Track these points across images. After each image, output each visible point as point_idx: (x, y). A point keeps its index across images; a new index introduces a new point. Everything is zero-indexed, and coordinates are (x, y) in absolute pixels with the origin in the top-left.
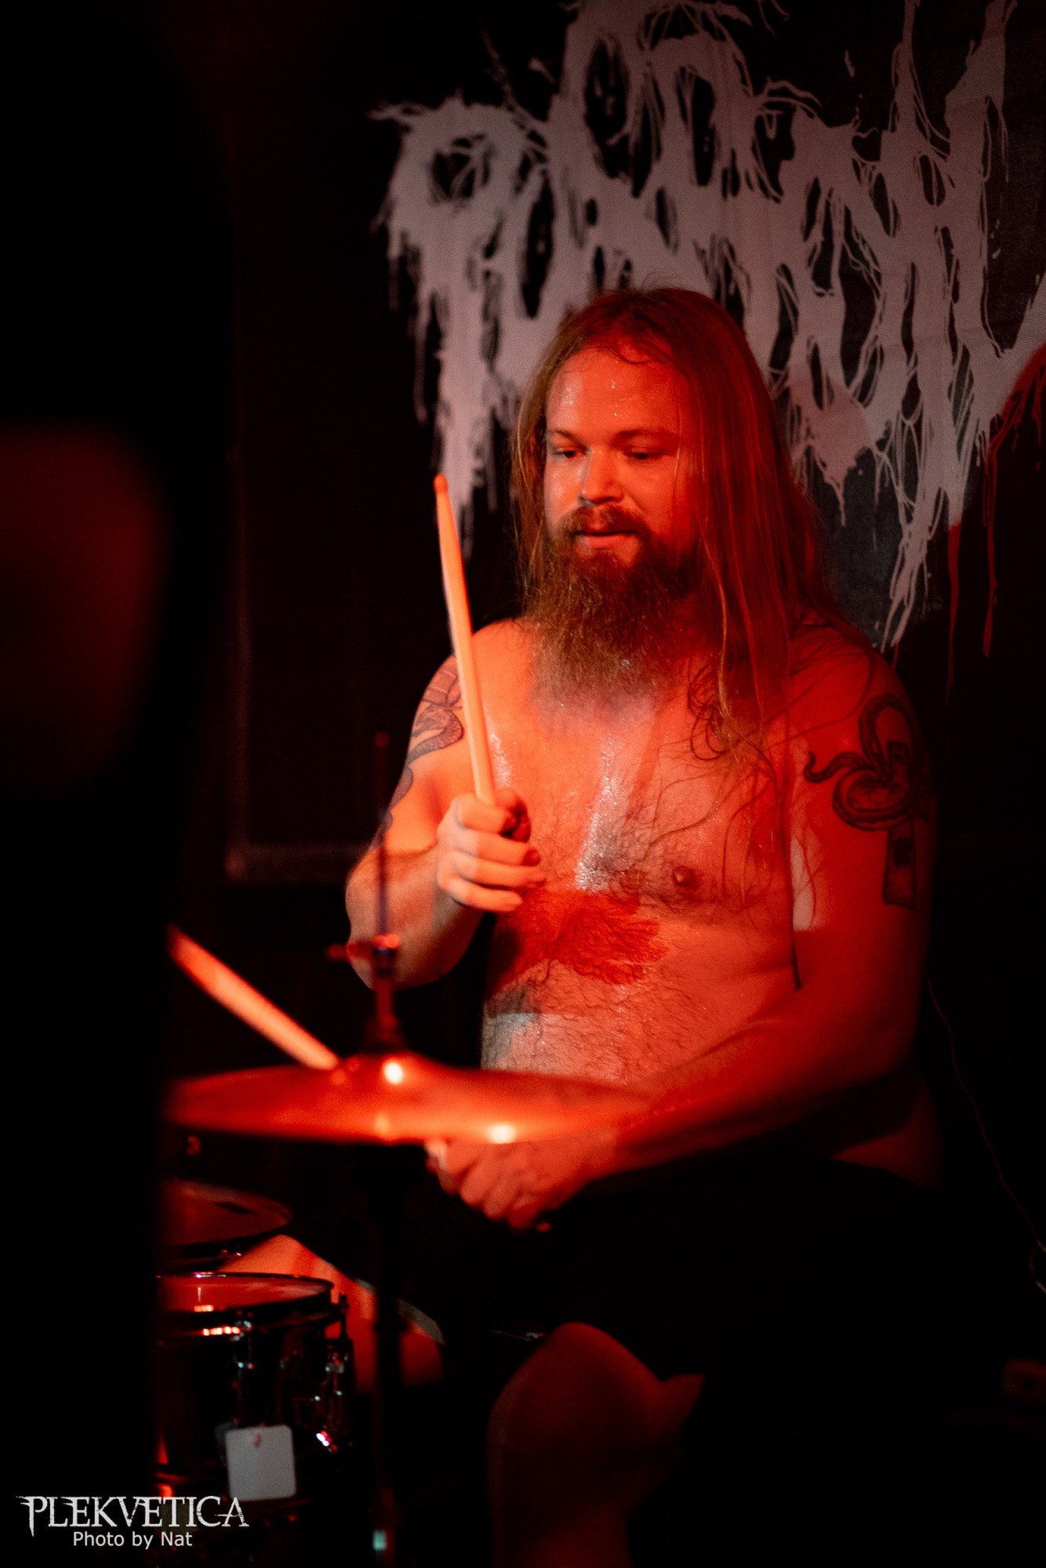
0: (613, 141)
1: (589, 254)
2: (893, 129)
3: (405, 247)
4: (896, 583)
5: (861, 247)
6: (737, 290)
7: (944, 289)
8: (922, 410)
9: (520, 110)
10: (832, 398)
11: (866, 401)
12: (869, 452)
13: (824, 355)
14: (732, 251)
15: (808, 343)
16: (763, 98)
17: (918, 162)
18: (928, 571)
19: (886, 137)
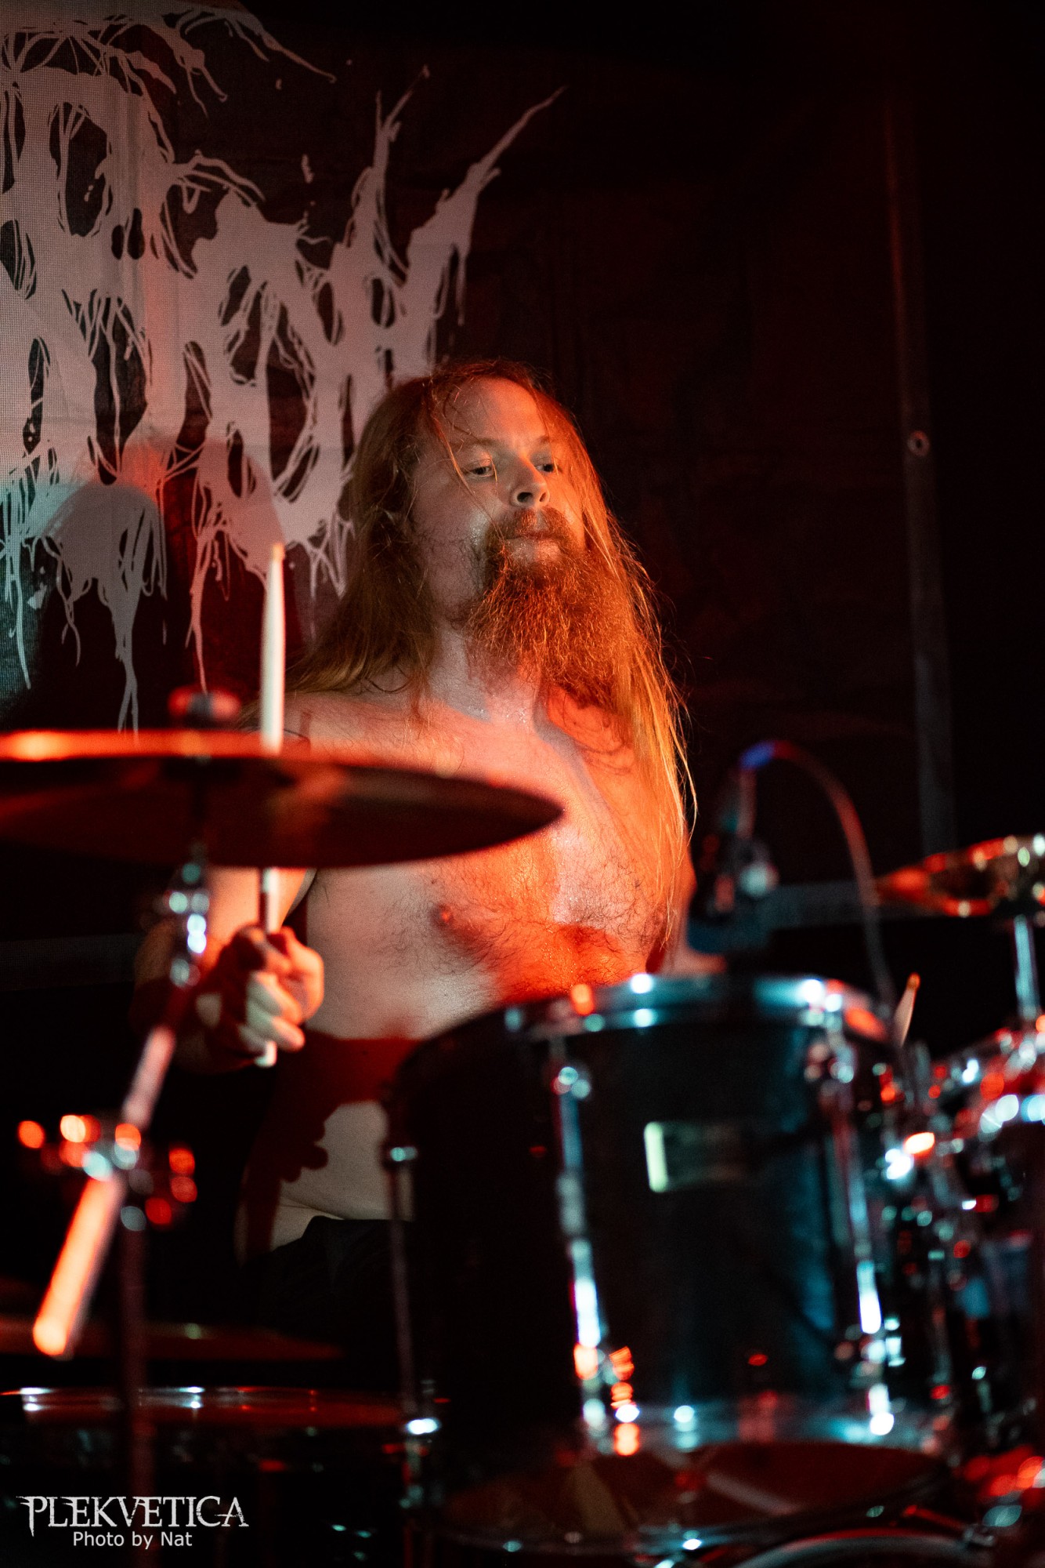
5: (296, 346)
10: (252, 487)
11: (295, 494)
12: (302, 546)
13: (248, 442)
15: (228, 428)
16: (187, 169)
17: (369, 283)
19: (339, 249)
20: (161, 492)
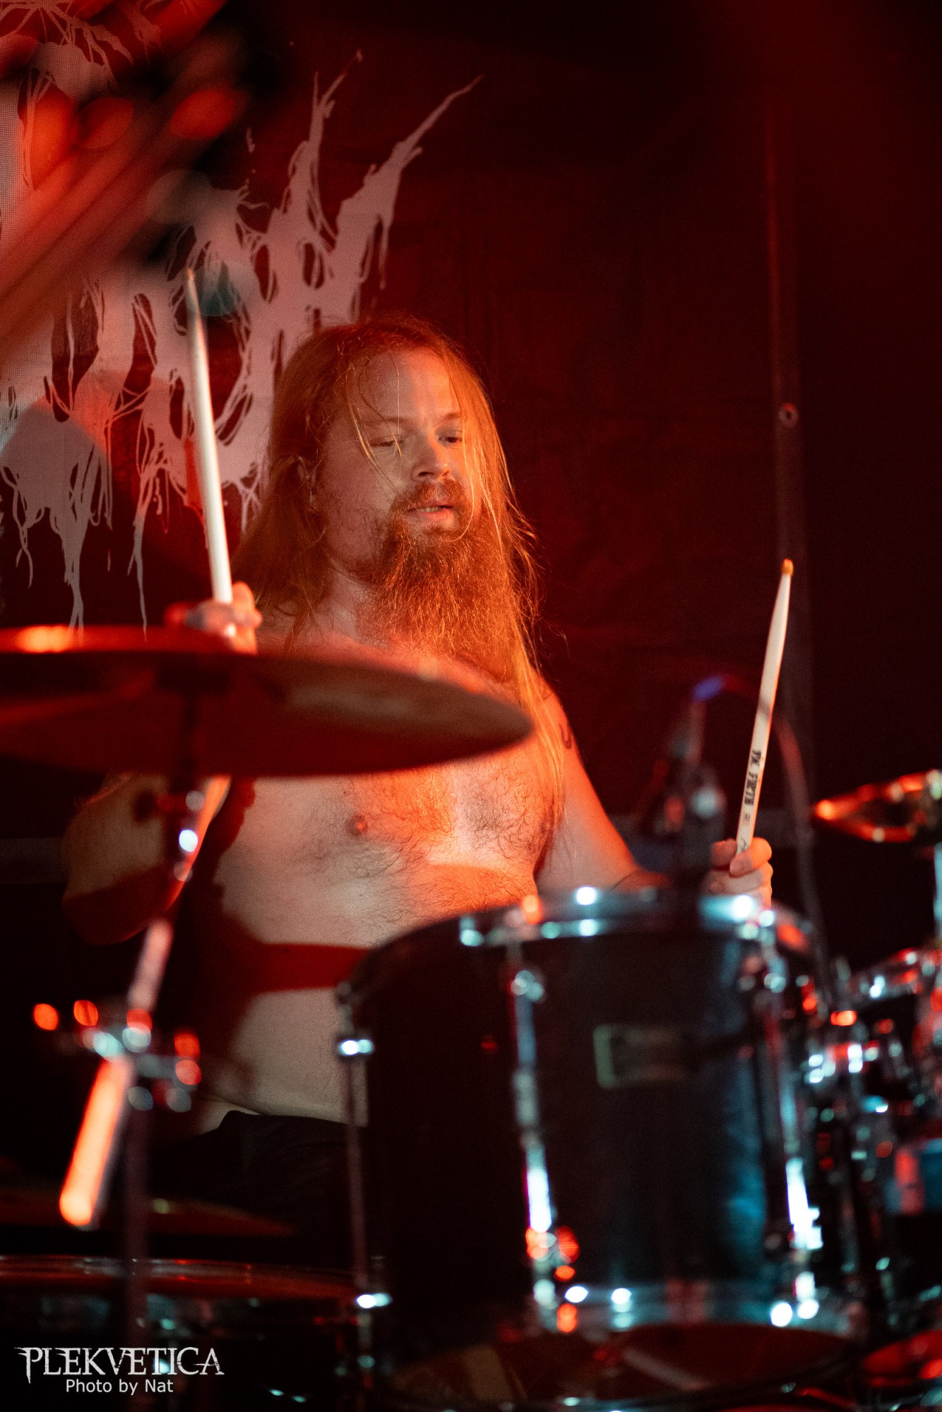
2: (285, 211)
6: (91, 306)
11: (228, 439)
15: (170, 377)
17: (302, 248)
19: (276, 214)
20: (109, 431)
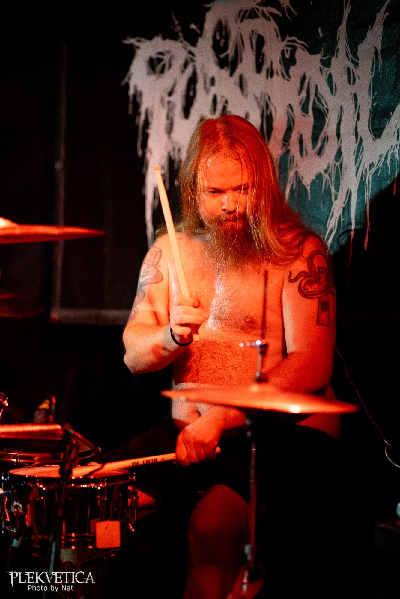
0: (223, 56)
1: (211, 97)
2: (337, 56)
3: (136, 91)
4: (330, 222)
5: (321, 99)
6: (271, 113)
7: (354, 116)
8: (343, 159)
9: (185, 43)
10: (307, 154)
11: (320, 155)
12: (321, 174)
13: (304, 137)
14: (269, 98)
15: (299, 133)
16: (285, 43)
17: (346, 69)
18: (343, 218)
19: (333, 59)
